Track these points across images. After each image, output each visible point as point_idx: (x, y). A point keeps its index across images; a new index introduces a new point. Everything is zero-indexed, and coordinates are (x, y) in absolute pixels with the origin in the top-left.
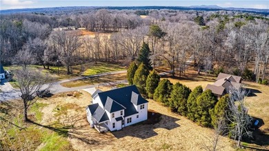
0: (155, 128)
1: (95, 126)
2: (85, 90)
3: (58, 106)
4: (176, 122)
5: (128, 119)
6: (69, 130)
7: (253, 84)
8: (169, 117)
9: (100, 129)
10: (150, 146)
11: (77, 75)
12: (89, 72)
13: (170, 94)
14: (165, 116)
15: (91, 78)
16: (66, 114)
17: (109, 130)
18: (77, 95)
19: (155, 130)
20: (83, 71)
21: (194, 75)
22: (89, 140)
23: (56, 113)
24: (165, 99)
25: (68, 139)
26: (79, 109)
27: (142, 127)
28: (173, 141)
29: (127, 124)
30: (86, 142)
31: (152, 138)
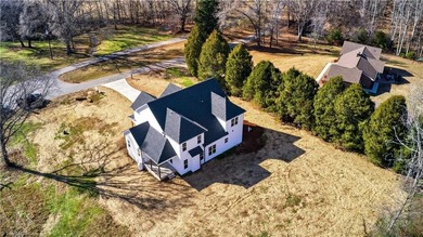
0: (261, 160)
1: (148, 167)
2: (108, 85)
3: (63, 125)
4: (296, 144)
5: (210, 149)
6: (97, 179)
7: (392, 58)
8: (279, 134)
9: (160, 173)
10: (264, 202)
11: (86, 56)
12: (105, 47)
13: (275, 90)
14: (272, 131)
15: (113, 59)
16: (82, 142)
17: (177, 173)
18: (96, 98)
19: (263, 164)
20: (95, 46)
21: (293, 43)
22: (142, 200)
23: (62, 141)
24: (267, 100)
25: (101, 201)
26: (105, 129)
27: (238, 159)
28: (302, 187)
29: (208, 157)
30: (137, 203)
31: (264, 183)
